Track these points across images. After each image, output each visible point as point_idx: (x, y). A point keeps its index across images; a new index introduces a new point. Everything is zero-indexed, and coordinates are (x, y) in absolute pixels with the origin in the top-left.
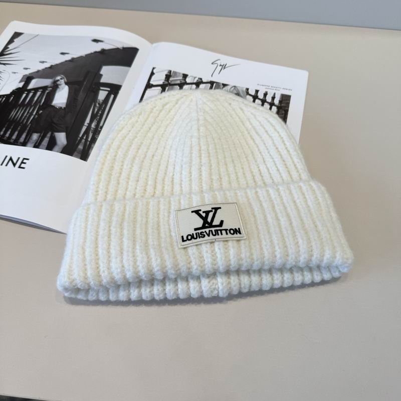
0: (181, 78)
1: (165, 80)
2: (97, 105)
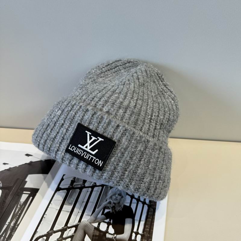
0: (82, 183)
1: (70, 185)
2: (19, 206)
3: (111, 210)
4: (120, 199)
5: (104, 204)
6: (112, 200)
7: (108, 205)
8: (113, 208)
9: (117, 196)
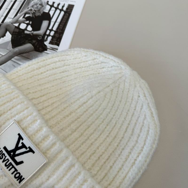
3: (31, 15)
4: (41, 8)
5: (26, 10)
6: (33, 8)
7: (30, 12)
8: (34, 13)
9: (38, 5)
